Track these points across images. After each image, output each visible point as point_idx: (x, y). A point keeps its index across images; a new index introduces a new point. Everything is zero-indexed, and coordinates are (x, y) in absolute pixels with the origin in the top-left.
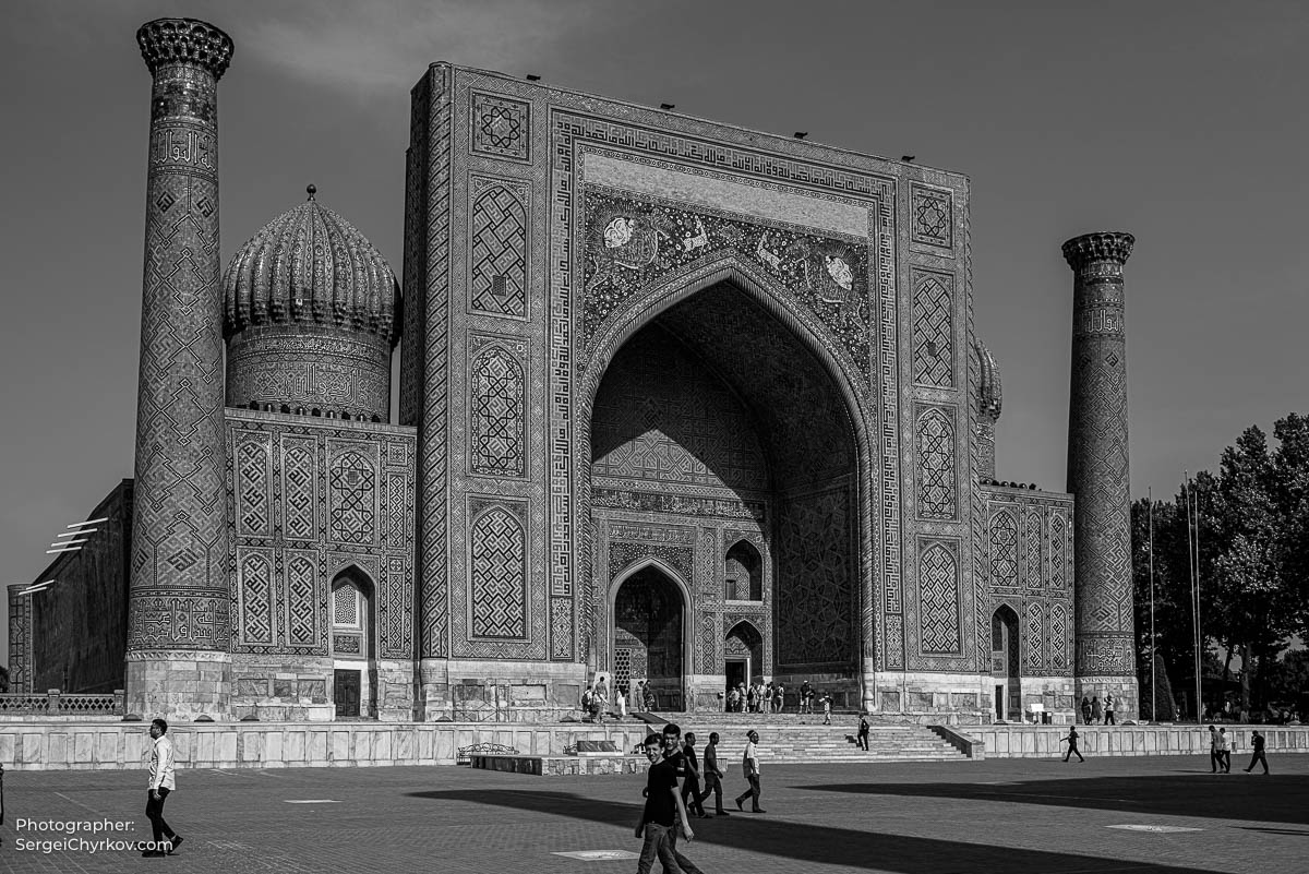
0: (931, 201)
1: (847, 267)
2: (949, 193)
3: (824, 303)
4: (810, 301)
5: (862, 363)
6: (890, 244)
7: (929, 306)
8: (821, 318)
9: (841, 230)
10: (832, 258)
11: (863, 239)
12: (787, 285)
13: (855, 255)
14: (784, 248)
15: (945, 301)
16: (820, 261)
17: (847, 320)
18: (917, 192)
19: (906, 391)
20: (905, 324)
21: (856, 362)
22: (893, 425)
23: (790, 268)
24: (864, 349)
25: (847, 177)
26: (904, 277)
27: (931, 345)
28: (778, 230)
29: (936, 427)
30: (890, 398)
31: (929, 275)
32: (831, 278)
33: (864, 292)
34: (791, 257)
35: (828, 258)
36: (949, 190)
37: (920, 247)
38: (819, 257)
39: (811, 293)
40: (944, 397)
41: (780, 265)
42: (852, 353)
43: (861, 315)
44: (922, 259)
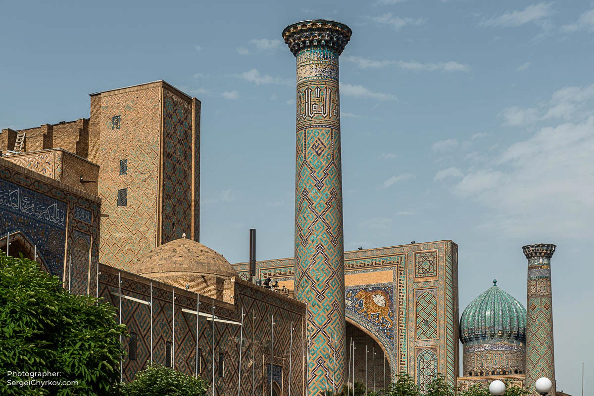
0: (426, 258)
1: (383, 297)
2: (436, 251)
3: (372, 315)
4: (365, 315)
5: (390, 337)
6: (404, 282)
7: (425, 304)
8: (370, 322)
9: (380, 282)
10: (375, 295)
11: (391, 283)
12: (355, 311)
13: (386, 291)
14: (353, 297)
15: (433, 301)
16: (370, 298)
17: (383, 319)
18: (418, 255)
19: (412, 344)
20: (411, 315)
21: (387, 336)
22: (404, 360)
23: (356, 304)
24: (391, 330)
25: (383, 259)
26: (411, 295)
27: (426, 322)
28: (351, 290)
29: (428, 357)
30: (403, 349)
31: (425, 291)
32: (375, 304)
33: (391, 306)
34: (356, 299)
35: (374, 296)
36: (435, 250)
37: (420, 280)
38: (370, 296)
39: (366, 312)
40: (432, 343)
41: (352, 304)
42: (385, 333)
43: (389, 316)
44: (420, 285)
